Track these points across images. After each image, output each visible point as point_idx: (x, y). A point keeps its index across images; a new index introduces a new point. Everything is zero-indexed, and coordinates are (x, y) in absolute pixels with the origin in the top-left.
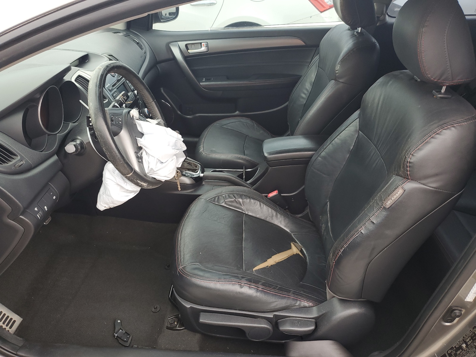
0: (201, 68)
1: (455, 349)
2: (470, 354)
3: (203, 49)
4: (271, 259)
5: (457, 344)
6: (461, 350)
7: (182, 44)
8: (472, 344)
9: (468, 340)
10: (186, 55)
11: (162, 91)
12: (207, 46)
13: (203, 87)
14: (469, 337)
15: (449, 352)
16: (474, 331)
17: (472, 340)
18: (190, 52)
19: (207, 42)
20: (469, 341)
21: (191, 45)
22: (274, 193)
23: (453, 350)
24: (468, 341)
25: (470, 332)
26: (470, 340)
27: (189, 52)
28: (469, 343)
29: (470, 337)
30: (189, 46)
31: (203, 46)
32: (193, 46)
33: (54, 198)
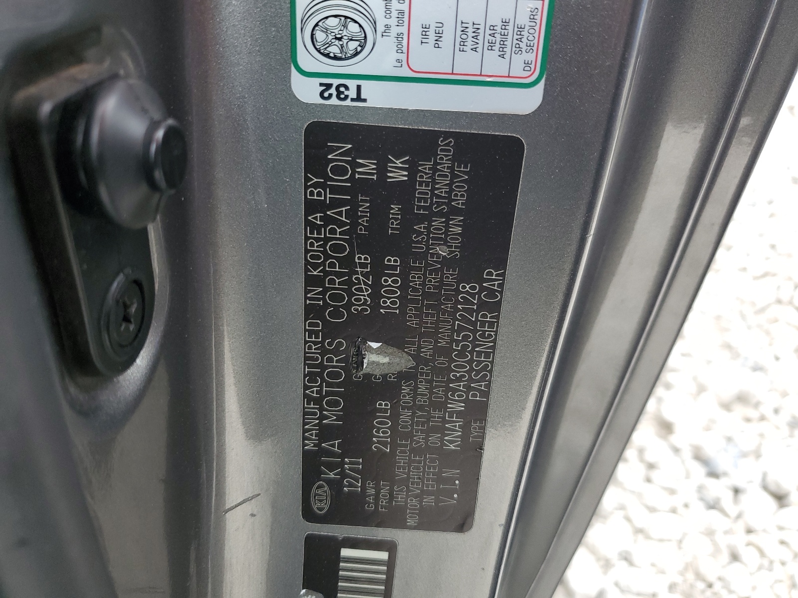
1: (335, 446)
2: (461, 354)
5: (319, 401)
6: (382, 404)
8: (416, 279)
9: (365, 295)
14: (348, 262)
15: (321, 506)
16: (341, 181)
17: (391, 260)
20: (376, 287)
23: (331, 467)
24: (376, 296)
25: (327, 220)
26: (378, 271)
28: (389, 304)
29: (360, 258)
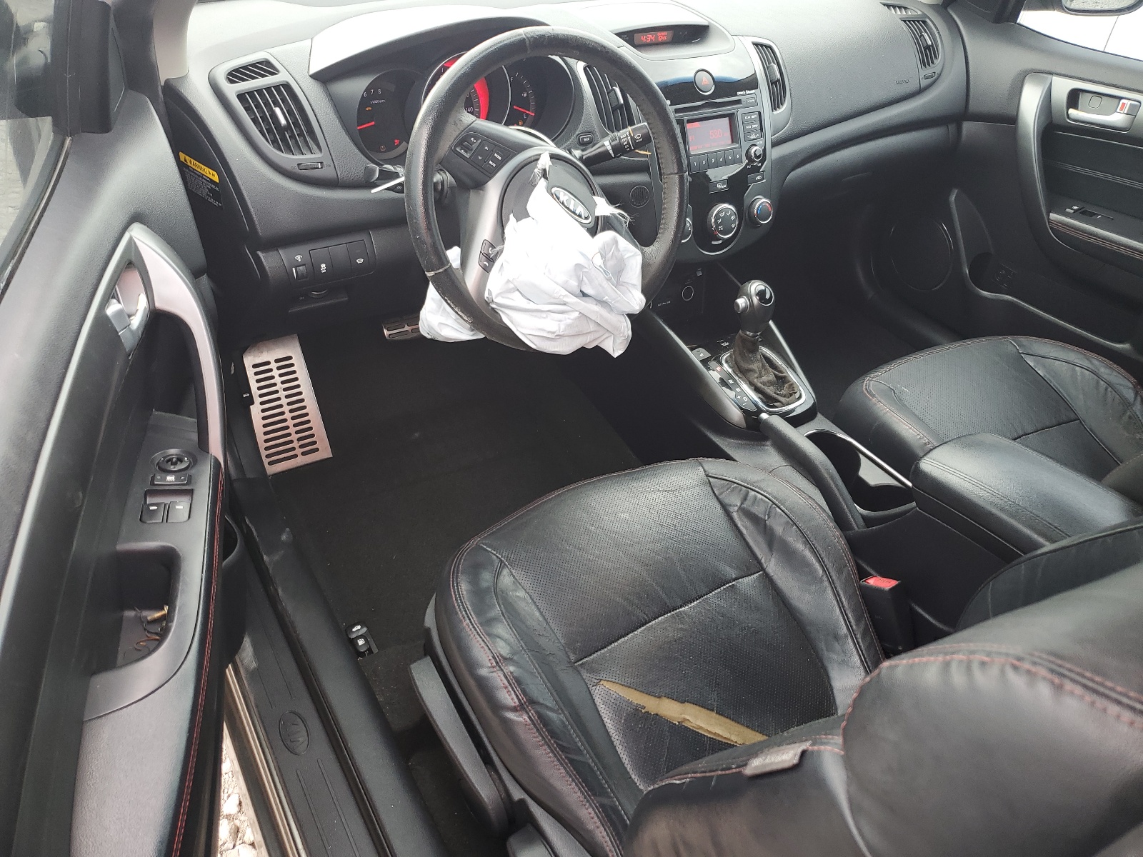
0: (1086, 172)
3: (1117, 118)
4: (679, 704)
7: (1062, 88)
10: (1056, 120)
11: (953, 198)
12: (1133, 112)
13: (1051, 228)
18: (1071, 116)
19: (1140, 102)
21: (1091, 95)
22: (886, 584)
27: (1068, 115)
30: (1083, 99)
31: (1118, 110)
32: (1096, 100)
33: (360, 261)
